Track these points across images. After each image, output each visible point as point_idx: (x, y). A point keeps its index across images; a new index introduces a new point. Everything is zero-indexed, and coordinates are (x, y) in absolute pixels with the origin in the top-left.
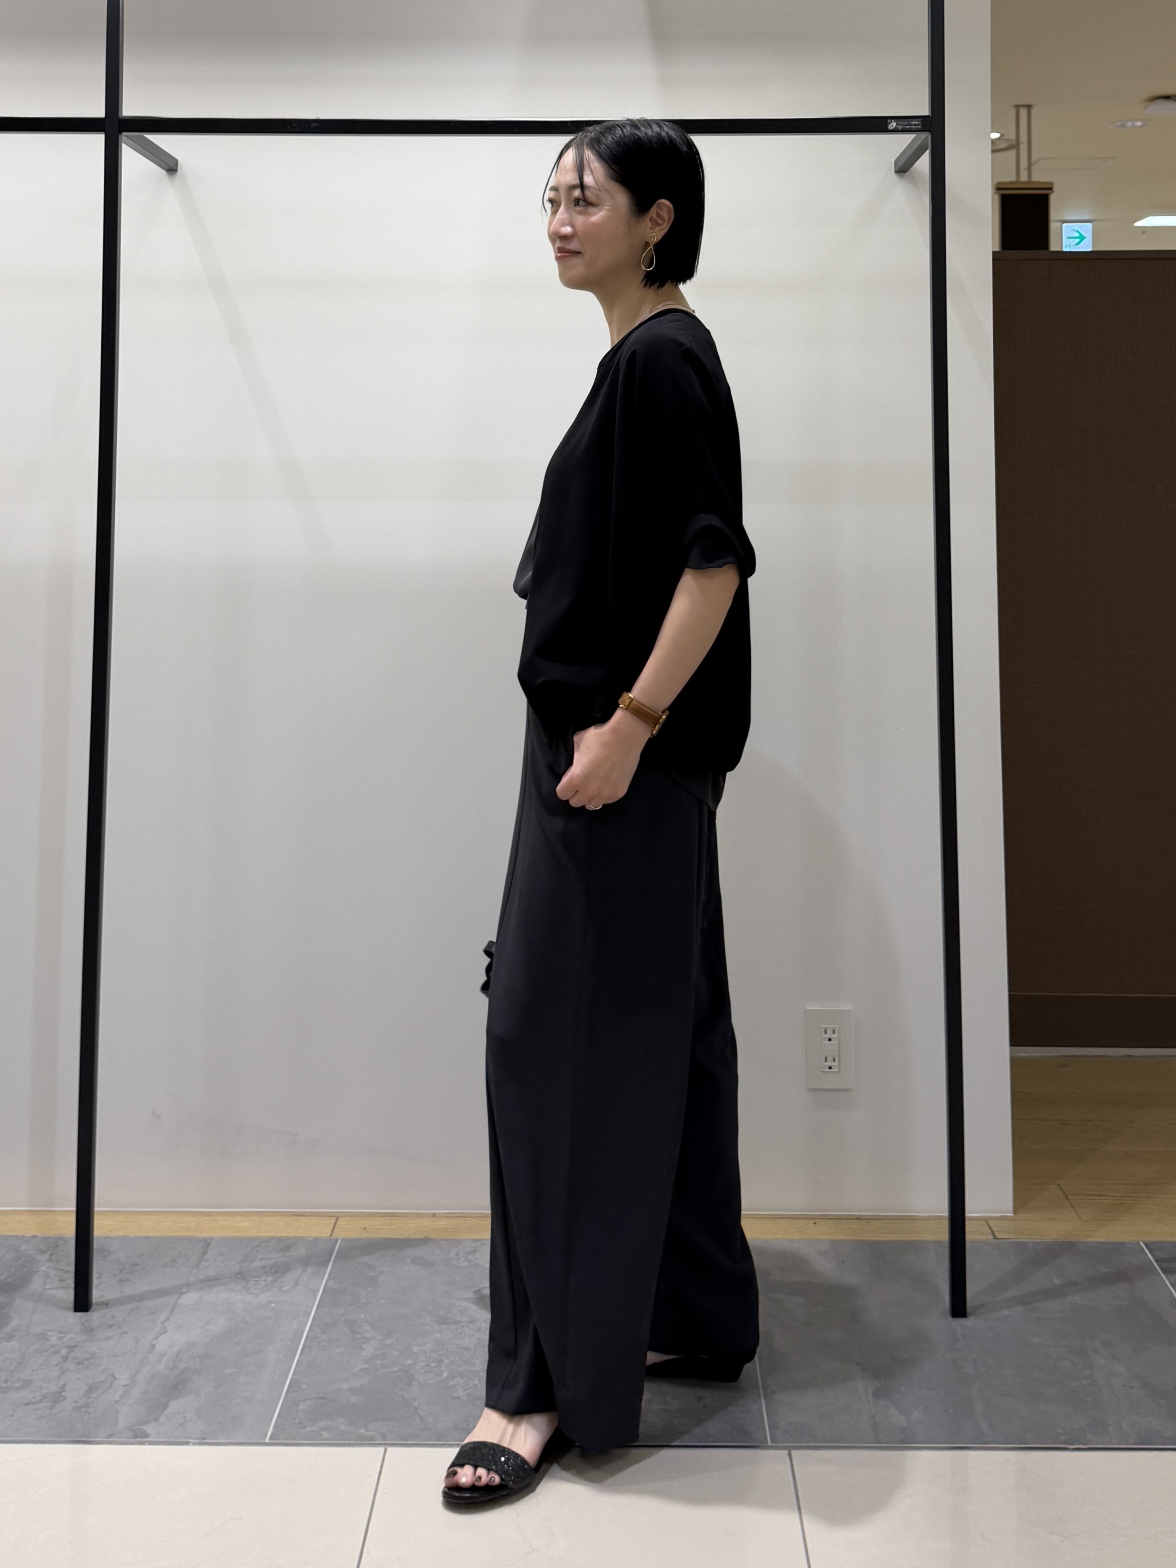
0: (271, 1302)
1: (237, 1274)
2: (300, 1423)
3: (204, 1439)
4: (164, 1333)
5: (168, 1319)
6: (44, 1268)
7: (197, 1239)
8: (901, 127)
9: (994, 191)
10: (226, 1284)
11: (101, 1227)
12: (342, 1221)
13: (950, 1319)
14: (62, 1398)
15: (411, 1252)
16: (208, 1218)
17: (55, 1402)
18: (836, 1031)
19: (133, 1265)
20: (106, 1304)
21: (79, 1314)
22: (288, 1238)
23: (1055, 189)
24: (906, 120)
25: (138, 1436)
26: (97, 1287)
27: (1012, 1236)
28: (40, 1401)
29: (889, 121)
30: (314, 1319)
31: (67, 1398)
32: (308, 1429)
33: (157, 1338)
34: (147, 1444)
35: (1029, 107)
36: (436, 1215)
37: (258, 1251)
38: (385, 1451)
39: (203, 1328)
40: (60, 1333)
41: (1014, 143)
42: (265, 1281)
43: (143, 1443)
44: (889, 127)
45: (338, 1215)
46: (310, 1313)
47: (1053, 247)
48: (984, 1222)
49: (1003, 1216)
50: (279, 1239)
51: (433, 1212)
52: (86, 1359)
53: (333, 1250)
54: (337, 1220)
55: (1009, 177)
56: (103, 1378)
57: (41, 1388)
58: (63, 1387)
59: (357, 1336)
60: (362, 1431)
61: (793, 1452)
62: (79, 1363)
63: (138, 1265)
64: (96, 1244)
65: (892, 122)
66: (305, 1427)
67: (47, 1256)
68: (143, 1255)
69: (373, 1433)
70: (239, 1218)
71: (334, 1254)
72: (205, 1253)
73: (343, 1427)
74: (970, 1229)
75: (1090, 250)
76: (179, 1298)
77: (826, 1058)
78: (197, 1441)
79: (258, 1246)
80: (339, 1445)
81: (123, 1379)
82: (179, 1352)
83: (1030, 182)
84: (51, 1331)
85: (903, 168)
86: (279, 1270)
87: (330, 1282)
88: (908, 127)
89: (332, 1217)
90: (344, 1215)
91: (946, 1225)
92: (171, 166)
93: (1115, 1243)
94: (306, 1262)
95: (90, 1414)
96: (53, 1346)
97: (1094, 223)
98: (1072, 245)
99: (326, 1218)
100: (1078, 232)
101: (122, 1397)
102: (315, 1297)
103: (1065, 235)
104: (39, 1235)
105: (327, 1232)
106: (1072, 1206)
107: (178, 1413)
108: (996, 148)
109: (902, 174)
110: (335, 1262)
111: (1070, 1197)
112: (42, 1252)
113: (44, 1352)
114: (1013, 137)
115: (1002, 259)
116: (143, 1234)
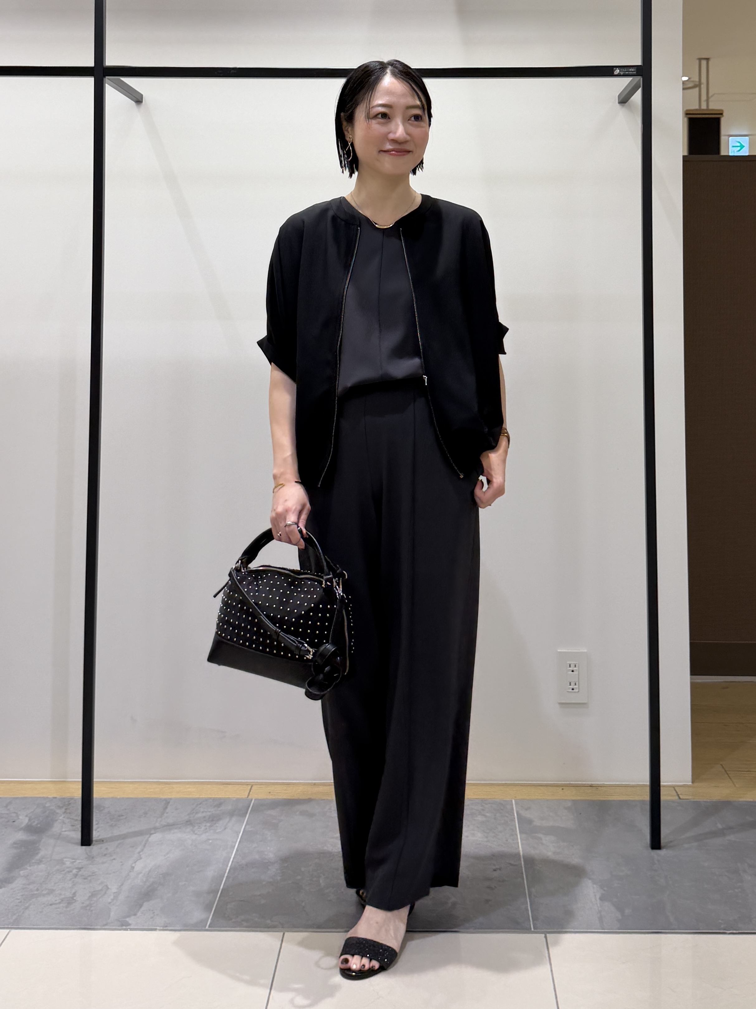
0: (209, 840)
1: (187, 822)
2: (229, 917)
3: (166, 927)
4: (140, 859)
5: (142, 850)
6: (61, 818)
7: (161, 799)
8: (623, 73)
9: (684, 115)
10: (180, 828)
11: (98, 792)
12: (254, 788)
13: (650, 850)
14: (74, 901)
15: (300, 808)
16: (167, 786)
17: (69, 903)
18: (577, 666)
19: (119, 816)
20: (102, 841)
21: (84, 847)
22: (220, 799)
23: (724, 114)
24: (626, 68)
25: (123, 925)
26: (96, 830)
27: (690, 797)
28: (60, 903)
29: (615, 69)
30: (237, 850)
31: (77, 901)
32: (234, 920)
33: (135, 862)
34: (129, 930)
35: (708, 59)
37: (200, 807)
38: (284, 934)
39: (165, 856)
40: (72, 859)
41: (697, 83)
42: (205, 826)
43: (126, 930)
44: (615, 73)
45: (252, 784)
46: (235, 846)
47: (723, 153)
48: (673, 789)
49: (685, 785)
50: (214, 799)
52: (90, 876)
53: (249, 806)
54: (252, 787)
55: (694, 106)
56: (100, 888)
57: (61, 894)
58: (74, 894)
59: (265, 861)
60: (269, 922)
61: (548, 935)
62: (85, 879)
63: (122, 816)
64: (95, 803)
65: (616, 69)
66: (231, 919)
67: (63, 810)
68: (126, 809)
69: (276, 923)
70: (188, 786)
71: (250, 809)
72: (166, 808)
73: (256, 919)
74: (663, 792)
75: (747, 154)
76: (150, 837)
77: (570, 683)
78: (162, 928)
79: (200, 804)
80: (253, 931)
81: (114, 889)
82: (150, 871)
83: (708, 109)
84: (66, 858)
85: (624, 100)
86: (214, 819)
87: (247, 827)
88: (627, 73)
89: (248, 785)
90: (257, 784)
91: (648, 790)
92: (138, 100)
94: (231, 814)
95: (92, 911)
96: (68, 868)
97: (750, 137)
98: (735, 151)
99: (245, 786)
100: (739, 142)
101: (113, 900)
102: (238, 837)
103: (731, 145)
104: (58, 797)
105: (244, 795)
106: (730, 778)
107: (149, 910)
108: (685, 87)
109: (623, 104)
110: (250, 814)
111: (729, 773)
112: (60, 807)
113: (62, 871)
114: (697, 79)
115: (689, 161)
116: (125, 796)
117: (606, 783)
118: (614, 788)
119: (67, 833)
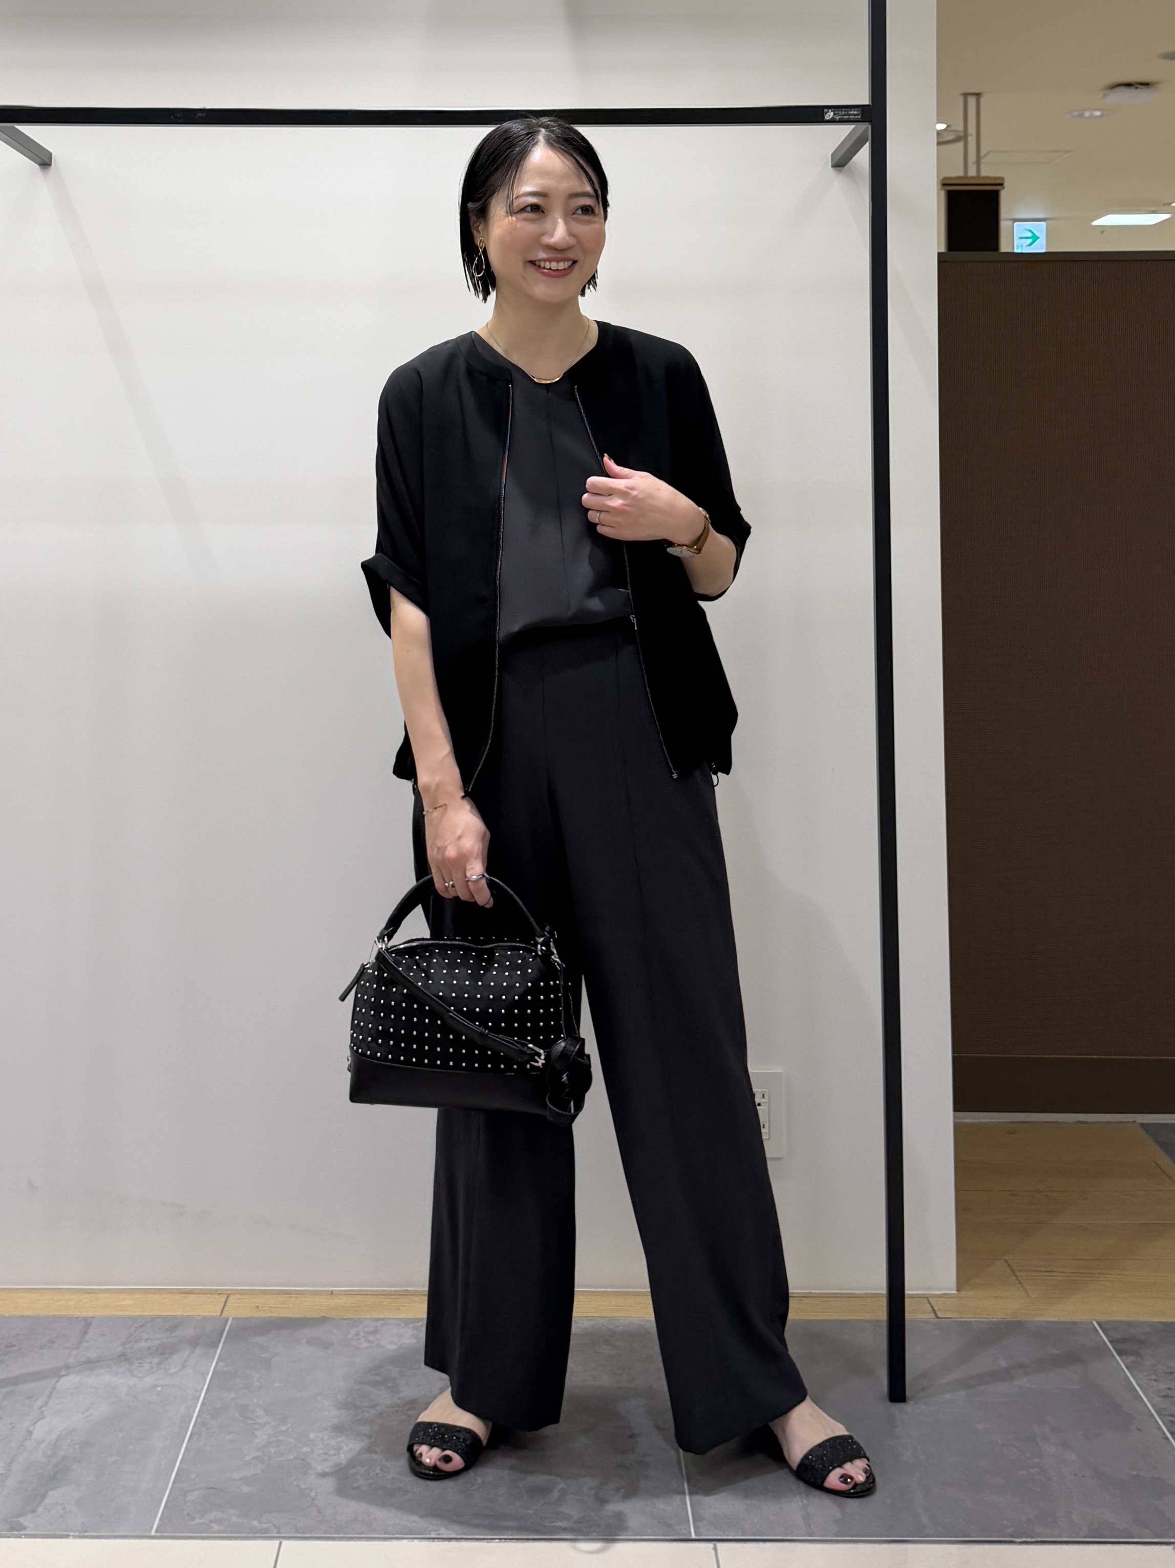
0: (156, 1386)
1: (120, 1356)
2: (188, 1515)
3: (85, 1532)
4: (41, 1419)
5: (46, 1403)
7: (77, 1318)
8: (840, 117)
9: (940, 186)
10: (108, 1367)
12: (232, 1300)
13: (889, 1404)
15: (308, 1332)
16: (88, 1296)
18: (765, 1096)
19: (7, 1347)
22: (175, 1317)
23: (1005, 185)
24: (844, 109)
25: (14, 1529)
27: (955, 1315)
29: (826, 110)
30: (203, 1404)
32: (197, 1521)
33: (34, 1424)
34: (23, 1536)
35: (978, 95)
36: (334, 1293)
37: (142, 1332)
38: (280, 1544)
39: (83, 1413)
41: (962, 134)
42: (151, 1363)
43: (19, 1536)
44: (826, 117)
45: (229, 1293)
46: (199, 1397)
47: (1004, 248)
48: (925, 1300)
49: (945, 1294)
50: (165, 1319)
51: (331, 1289)
53: (224, 1331)
54: (227, 1298)
55: (956, 172)
59: (249, 1422)
60: (255, 1523)
61: (719, 1545)
63: (13, 1346)
65: (829, 111)
66: (193, 1519)
68: (18, 1335)
69: (267, 1525)
70: (122, 1296)
71: (225, 1335)
72: (85, 1333)
73: (234, 1519)
74: (909, 1305)
75: (1043, 251)
76: (58, 1381)
78: (77, 1534)
79: (142, 1326)
80: (230, 1538)
82: (58, 1439)
83: (978, 177)
85: (841, 162)
86: (165, 1352)
87: (221, 1364)
88: (846, 117)
89: (222, 1295)
90: (236, 1292)
91: (884, 1303)
92: (44, 160)
93: (1065, 1323)
94: (194, 1343)
97: (1048, 221)
98: (1024, 245)
99: (217, 1296)
100: (1031, 231)
102: (205, 1381)
103: (1017, 235)
105: (216, 1311)
106: (1020, 1283)
107: (57, 1504)
108: (942, 140)
109: (839, 169)
110: (224, 1343)
111: (1018, 1274)
114: (960, 128)
115: (948, 261)
116: (19, 1313)
117: (814, 1291)
118: (829, 1299)
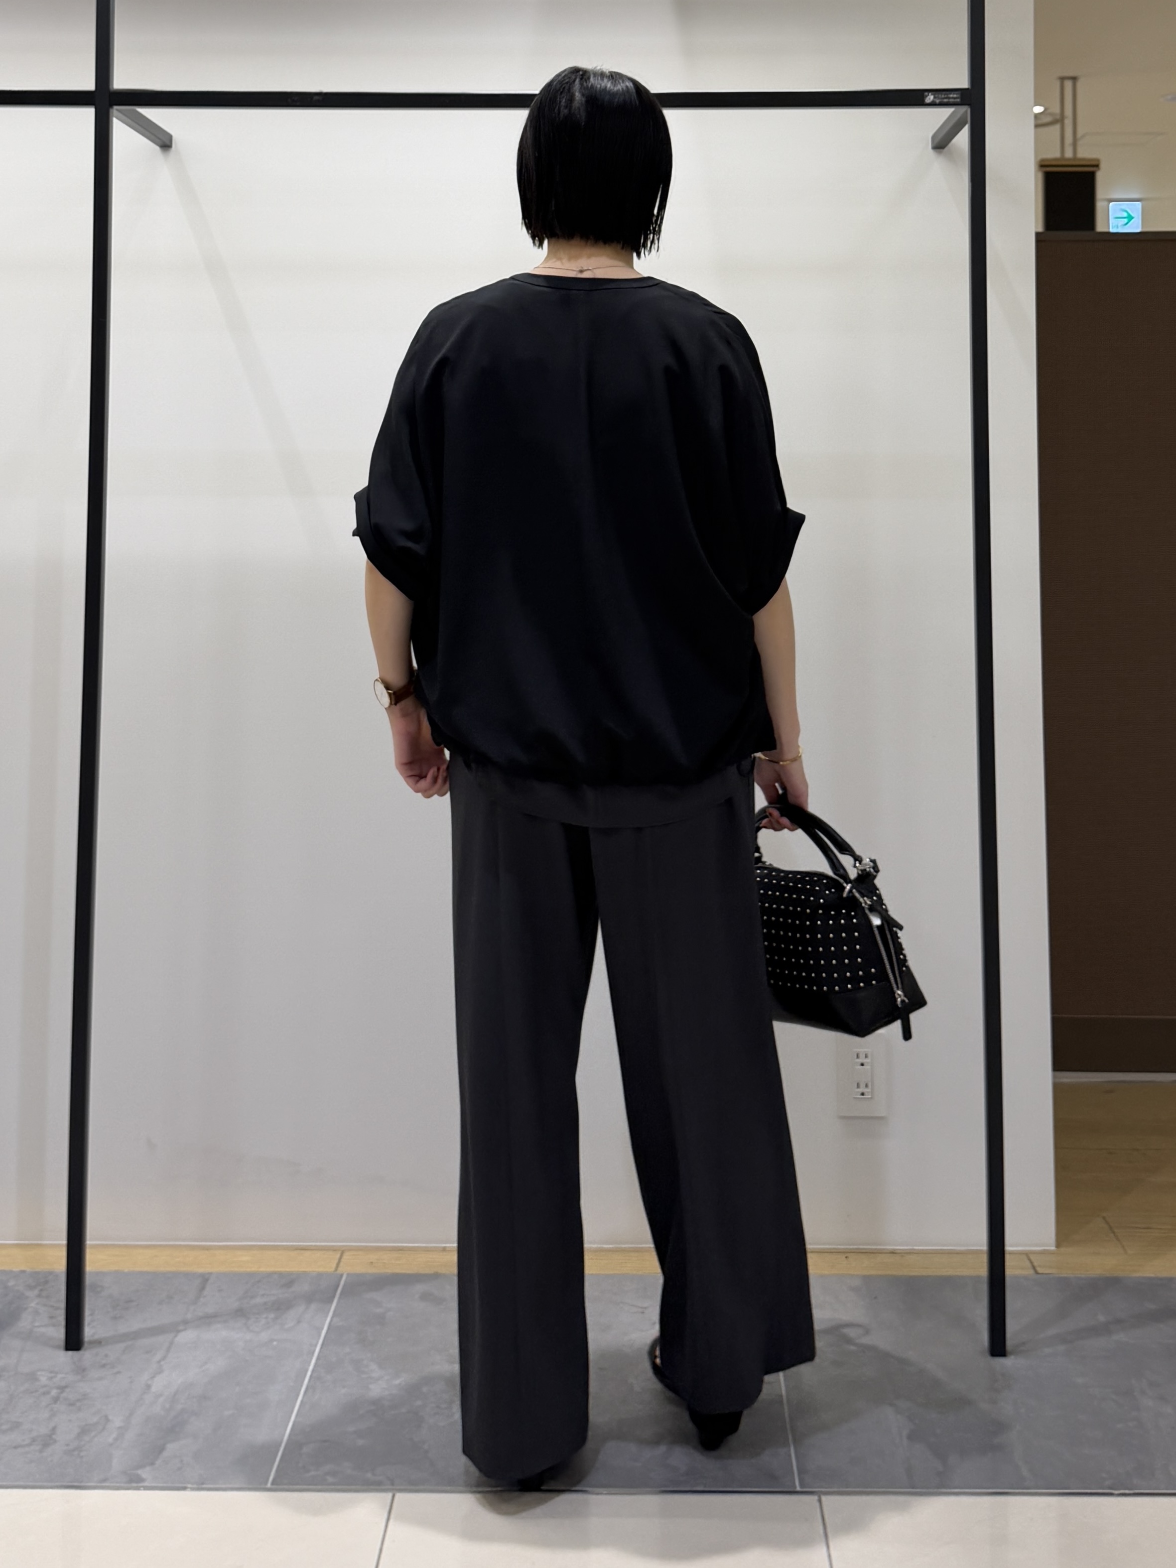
0: (272, 1340)
1: (237, 1311)
2: (304, 1467)
3: (203, 1484)
4: (160, 1373)
5: (164, 1358)
6: (33, 1305)
7: (194, 1274)
9: (1037, 167)
10: (225, 1322)
11: (93, 1262)
12: (346, 1256)
13: (989, 1358)
14: (53, 1441)
15: (420, 1288)
16: (205, 1252)
17: (46, 1445)
18: (869, 1056)
19: (127, 1302)
20: (98, 1343)
21: (70, 1353)
22: (290, 1274)
23: (1102, 165)
25: (133, 1482)
26: (89, 1324)
27: (1055, 1271)
28: (29, 1444)
29: (926, 94)
30: (318, 1359)
31: (58, 1441)
32: (313, 1473)
33: (152, 1378)
34: (142, 1488)
35: (1074, 79)
36: (447, 1249)
37: (258, 1287)
38: (393, 1497)
39: (201, 1367)
40: (51, 1372)
41: (1058, 117)
42: (266, 1318)
43: (138, 1488)
45: (343, 1249)
46: (314, 1351)
47: (1100, 228)
48: (1026, 1256)
49: (1044, 1250)
50: (281, 1275)
51: (444, 1245)
52: (78, 1400)
53: (338, 1286)
54: (342, 1254)
55: (1053, 153)
56: (95, 1419)
57: (31, 1430)
58: (54, 1429)
59: (364, 1376)
60: (369, 1475)
61: (824, 1498)
62: (70, 1405)
63: (131, 1301)
64: (88, 1280)
65: (928, 95)
66: (309, 1472)
67: (36, 1292)
68: (137, 1291)
69: (380, 1478)
70: (238, 1253)
71: (339, 1290)
72: (203, 1288)
73: (350, 1471)
74: (1009, 1262)
75: (1138, 230)
76: (176, 1336)
77: (858, 1084)
78: (195, 1486)
79: (259, 1282)
80: (343, 1491)
81: (117, 1421)
82: (176, 1393)
83: (1075, 158)
84: (39, 1370)
85: (941, 144)
86: (280, 1307)
87: (335, 1319)
89: (337, 1252)
90: (350, 1249)
91: (984, 1259)
92: (165, 143)
93: (1161, 1279)
94: (309, 1298)
95: (82, 1457)
96: (45, 1386)
97: (1143, 202)
98: (1119, 225)
99: (330, 1252)
100: (1126, 211)
101: (116, 1439)
102: (319, 1336)
103: (1112, 215)
104: (28, 1270)
105: (331, 1267)
106: (1118, 1239)
107: (175, 1456)
108: (1040, 122)
109: (938, 150)
110: (340, 1298)
111: (1116, 1230)
112: (31, 1288)
113: (32, 1392)
114: (1056, 109)
115: (1046, 239)
116: (138, 1269)
117: (916, 1248)
119: (43, 1330)
